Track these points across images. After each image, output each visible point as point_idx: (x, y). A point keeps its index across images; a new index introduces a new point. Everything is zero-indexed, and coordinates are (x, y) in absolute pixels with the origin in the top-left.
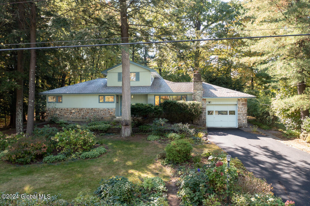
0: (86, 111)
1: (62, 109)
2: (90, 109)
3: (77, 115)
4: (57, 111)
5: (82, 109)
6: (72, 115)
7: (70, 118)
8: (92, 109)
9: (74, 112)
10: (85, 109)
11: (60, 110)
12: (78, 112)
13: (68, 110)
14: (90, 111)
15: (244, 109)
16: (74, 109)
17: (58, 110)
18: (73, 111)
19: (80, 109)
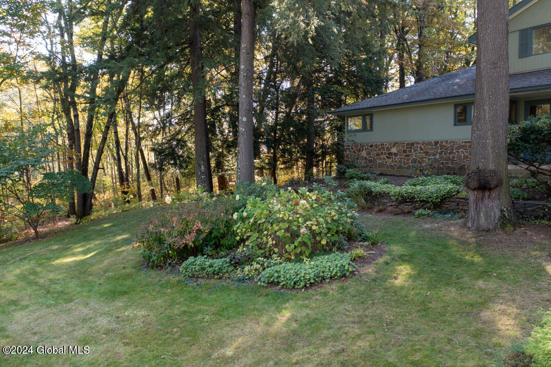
0: (421, 149)
1: (371, 146)
2: (430, 143)
3: (401, 159)
4: (363, 150)
5: (412, 144)
6: (392, 161)
7: (387, 168)
8: (436, 143)
9: (396, 151)
10: (419, 143)
11: (368, 149)
12: (405, 151)
13: (383, 148)
14: (432, 149)
16: (395, 144)
17: (364, 148)
18: (394, 150)
19: (408, 144)
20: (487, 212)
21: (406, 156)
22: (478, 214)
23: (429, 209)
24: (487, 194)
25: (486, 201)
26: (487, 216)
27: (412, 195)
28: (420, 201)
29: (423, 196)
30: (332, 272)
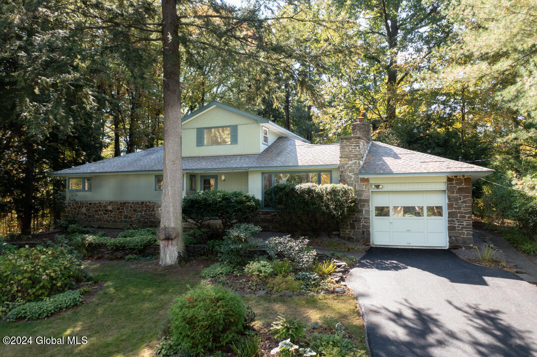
0: (131, 207)
1: (90, 204)
2: (138, 203)
3: (115, 214)
4: (83, 207)
5: (125, 203)
6: (108, 216)
7: (104, 222)
8: (142, 203)
10: (130, 203)
11: (87, 206)
12: (118, 209)
13: (101, 206)
14: (139, 207)
15: (464, 202)
16: (111, 202)
17: (84, 205)
18: (110, 208)
19: (121, 203)
20: (170, 254)
21: (120, 212)
22: (166, 255)
23: (136, 254)
24: (170, 242)
25: (170, 247)
26: (171, 257)
27: (123, 245)
28: (129, 248)
29: (131, 245)
30: (67, 304)
